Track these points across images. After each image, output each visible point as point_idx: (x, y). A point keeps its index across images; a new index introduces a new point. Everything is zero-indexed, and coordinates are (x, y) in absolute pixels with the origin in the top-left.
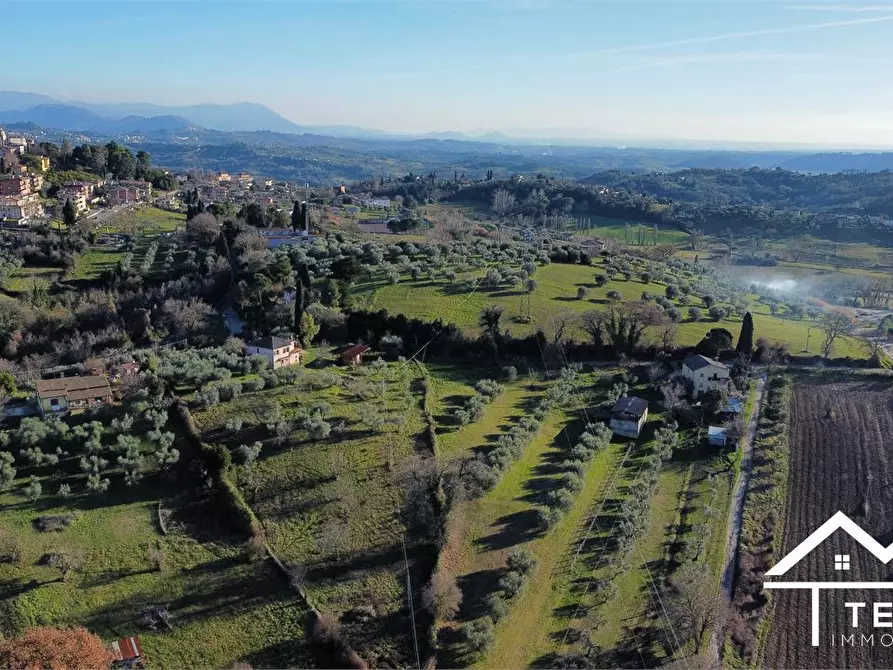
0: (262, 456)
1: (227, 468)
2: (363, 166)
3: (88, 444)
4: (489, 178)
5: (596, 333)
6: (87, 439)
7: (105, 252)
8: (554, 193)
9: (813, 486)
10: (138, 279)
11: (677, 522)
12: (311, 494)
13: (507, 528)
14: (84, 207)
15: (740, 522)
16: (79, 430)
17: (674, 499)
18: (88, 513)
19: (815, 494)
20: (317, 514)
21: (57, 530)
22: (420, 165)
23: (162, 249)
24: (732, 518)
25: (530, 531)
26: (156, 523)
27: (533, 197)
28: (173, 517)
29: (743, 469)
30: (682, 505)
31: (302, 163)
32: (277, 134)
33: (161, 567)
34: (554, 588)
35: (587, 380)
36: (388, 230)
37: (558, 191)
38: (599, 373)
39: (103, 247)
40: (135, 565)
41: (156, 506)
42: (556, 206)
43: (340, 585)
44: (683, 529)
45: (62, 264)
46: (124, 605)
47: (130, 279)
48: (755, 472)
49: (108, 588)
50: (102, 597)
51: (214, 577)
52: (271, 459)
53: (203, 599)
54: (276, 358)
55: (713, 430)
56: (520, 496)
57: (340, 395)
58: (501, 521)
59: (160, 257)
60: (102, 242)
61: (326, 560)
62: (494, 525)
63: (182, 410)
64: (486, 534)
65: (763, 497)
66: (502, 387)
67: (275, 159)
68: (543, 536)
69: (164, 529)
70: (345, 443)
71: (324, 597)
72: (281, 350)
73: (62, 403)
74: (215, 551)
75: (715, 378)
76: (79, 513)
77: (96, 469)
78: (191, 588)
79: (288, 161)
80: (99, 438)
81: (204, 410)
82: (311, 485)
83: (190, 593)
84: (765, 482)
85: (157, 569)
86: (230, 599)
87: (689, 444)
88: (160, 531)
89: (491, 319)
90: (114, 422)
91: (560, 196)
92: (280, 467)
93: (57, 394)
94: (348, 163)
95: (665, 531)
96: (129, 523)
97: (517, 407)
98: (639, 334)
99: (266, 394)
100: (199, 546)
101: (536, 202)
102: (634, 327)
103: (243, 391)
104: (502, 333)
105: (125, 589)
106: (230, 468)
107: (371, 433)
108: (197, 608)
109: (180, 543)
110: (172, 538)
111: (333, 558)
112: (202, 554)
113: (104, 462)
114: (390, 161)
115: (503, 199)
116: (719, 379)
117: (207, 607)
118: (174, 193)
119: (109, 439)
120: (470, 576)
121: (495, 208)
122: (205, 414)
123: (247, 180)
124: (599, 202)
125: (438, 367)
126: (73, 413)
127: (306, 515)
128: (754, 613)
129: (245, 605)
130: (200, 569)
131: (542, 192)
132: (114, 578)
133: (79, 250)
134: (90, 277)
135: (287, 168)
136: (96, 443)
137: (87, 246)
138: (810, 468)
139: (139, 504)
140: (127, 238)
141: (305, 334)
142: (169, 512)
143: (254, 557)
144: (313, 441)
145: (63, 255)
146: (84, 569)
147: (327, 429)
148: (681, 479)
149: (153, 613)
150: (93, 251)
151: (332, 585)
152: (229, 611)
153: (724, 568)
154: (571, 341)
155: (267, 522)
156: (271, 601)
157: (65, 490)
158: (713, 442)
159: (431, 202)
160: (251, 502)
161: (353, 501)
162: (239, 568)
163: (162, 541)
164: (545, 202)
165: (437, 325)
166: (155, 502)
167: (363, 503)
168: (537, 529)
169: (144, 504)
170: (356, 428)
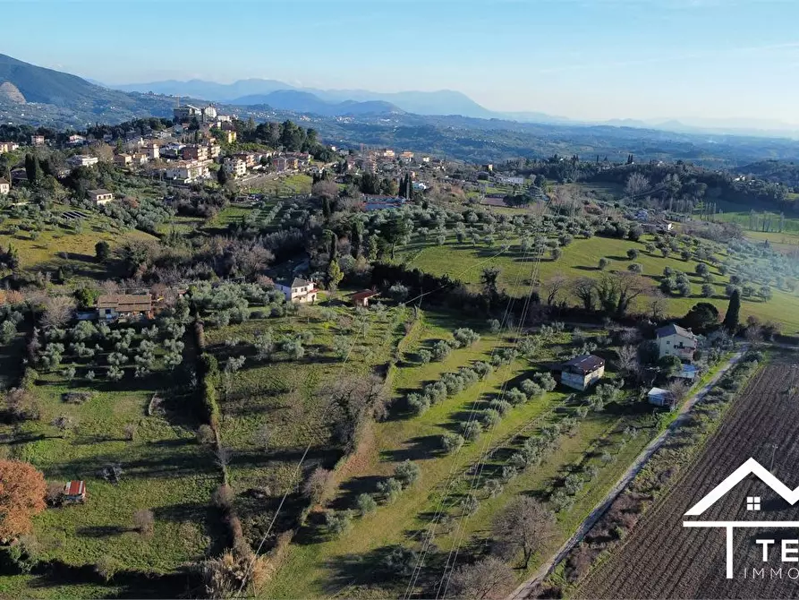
0: (244, 368)
1: (212, 373)
2: (536, 148)
3: (119, 344)
4: (630, 162)
5: (587, 298)
6: (119, 340)
7: (242, 208)
8: (689, 179)
9: (730, 450)
10: (255, 230)
11: (577, 463)
12: (271, 401)
13: (416, 446)
14: (244, 172)
15: (638, 472)
16: (117, 334)
17: (587, 444)
18: (102, 394)
19: (727, 458)
20: (267, 415)
21: (76, 403)
22: (589, 149)
23: (286, 207)
24: (634, 466)
25: (435, 451)
26: (146, 407)
27: (667, 182)
28: (160, 405)
29: (668, 427)
30: (591, 449)
31: (480, 145)
32: (468, 118)
33: (134, 438)
34: (429, 498)
35: (566, 338)
36: (504, 204)
37: (692, 177)
38: (578, 333)
39: (241, 204)
40: (117, 433)
41: (152, 395)
42: (687, 190)
43: (257, 469)
44: (577, 470)
45: (203, 215)
46: (95, 459)
47: (249, 230)
48: (677, 431)
49: (90, 447)
50: (83, 452)
51: (168, 451)
52: (251, 371)
53: (151, 464)
54: (294, 295)
55: (655, 391)
56: (444, 422)
57: (331, 328)
58: (415, 440)
59: (280, 214)
60: (242, 200)
61: (256, 450)
62: (407, 442)
63: (197, 327)
64: (395, 448)
65: (674, 453)
66: (476, 336)
67: (458, 140)
68: (443, 456)
69: (150, 412)
70: (315, 365)
71: (240, 476)
72: (299, 289)
73: (113, 313)
74: (179, 433)
75: (681, 346)
76: (96, 394)
77: (118, 362)
78: (147, 455)
79: (468, 142)
80: (129, 341)
81: (217, 329)
82: (272, 393)
83: (145, 459)
84: (682, 440)
85: (131, 439)
86: (172, 467)
87: (630, 401)
88: (146, 414)
89: (490, 278)
90: (143, 331)
91: (693, 181)
92: (255, 377)
93: (110, 306)
94: (522, 145)
95: (559, 468)
96: (128, 404)
97: (487, 354)
98: (628, 301)
99: (271, 322)
100: (170, 428)
101: (667, 186)
102: (623, 296)
103: (251, 318)
104: (499, 291)
105: (101, 449)
106: (215, 374)
107: (340, 359)
108: (144, 470)
109: (157, 424)
110: (152, 419)
111: (262, 450)
112: (169, 433)
113: (125, 358)
114: (562, 145)
115: (637, 182)
116: (684, 348)
117: (151, 470)
118: (331, 164)
119: (135, 343)
120: (364, 478)
121: (628, 189)
122: (217, 332)
123: (408, 156)
124: (733, 189)
125: (435, 315)
126: (120, 321)
127: (259, 415)
128: (602, 545)
129: (179, 473)
130: (160, 443)
131: (676, 177)
132: (98, 441)
133: (220, 205)
134: (223, 227)
135: (466, 148)
136: (125, 345)
137: (228, 202)
138: (737, 434)
139: (141, 392)
140: (262, 198)
141: (332, 279)
142: (159, 400)
143: (204, 440)
144: (290, 361)
145: (207, 208)
146: (81, 432)
147: (301, 352)
148: (604, 428)
149: (110, 469)
150: (232, 206)
151: (251, 468)
152: (165, 475)
153: (597, 506)
154: (564, 304)
155: (228, 417)
156: (200, 473)
157: (91, 375)
158: (651, 401)
159: (569, 182)
160: (221, 401)
161: (300, 409)
162: (189, 447)
163: (144, 419)
164: (678, 186)
165: (444, 280)
166: (152, 392)
167: (307, 412)
168: (441, 450)
169: (145, 392)
170: (330, 355)
